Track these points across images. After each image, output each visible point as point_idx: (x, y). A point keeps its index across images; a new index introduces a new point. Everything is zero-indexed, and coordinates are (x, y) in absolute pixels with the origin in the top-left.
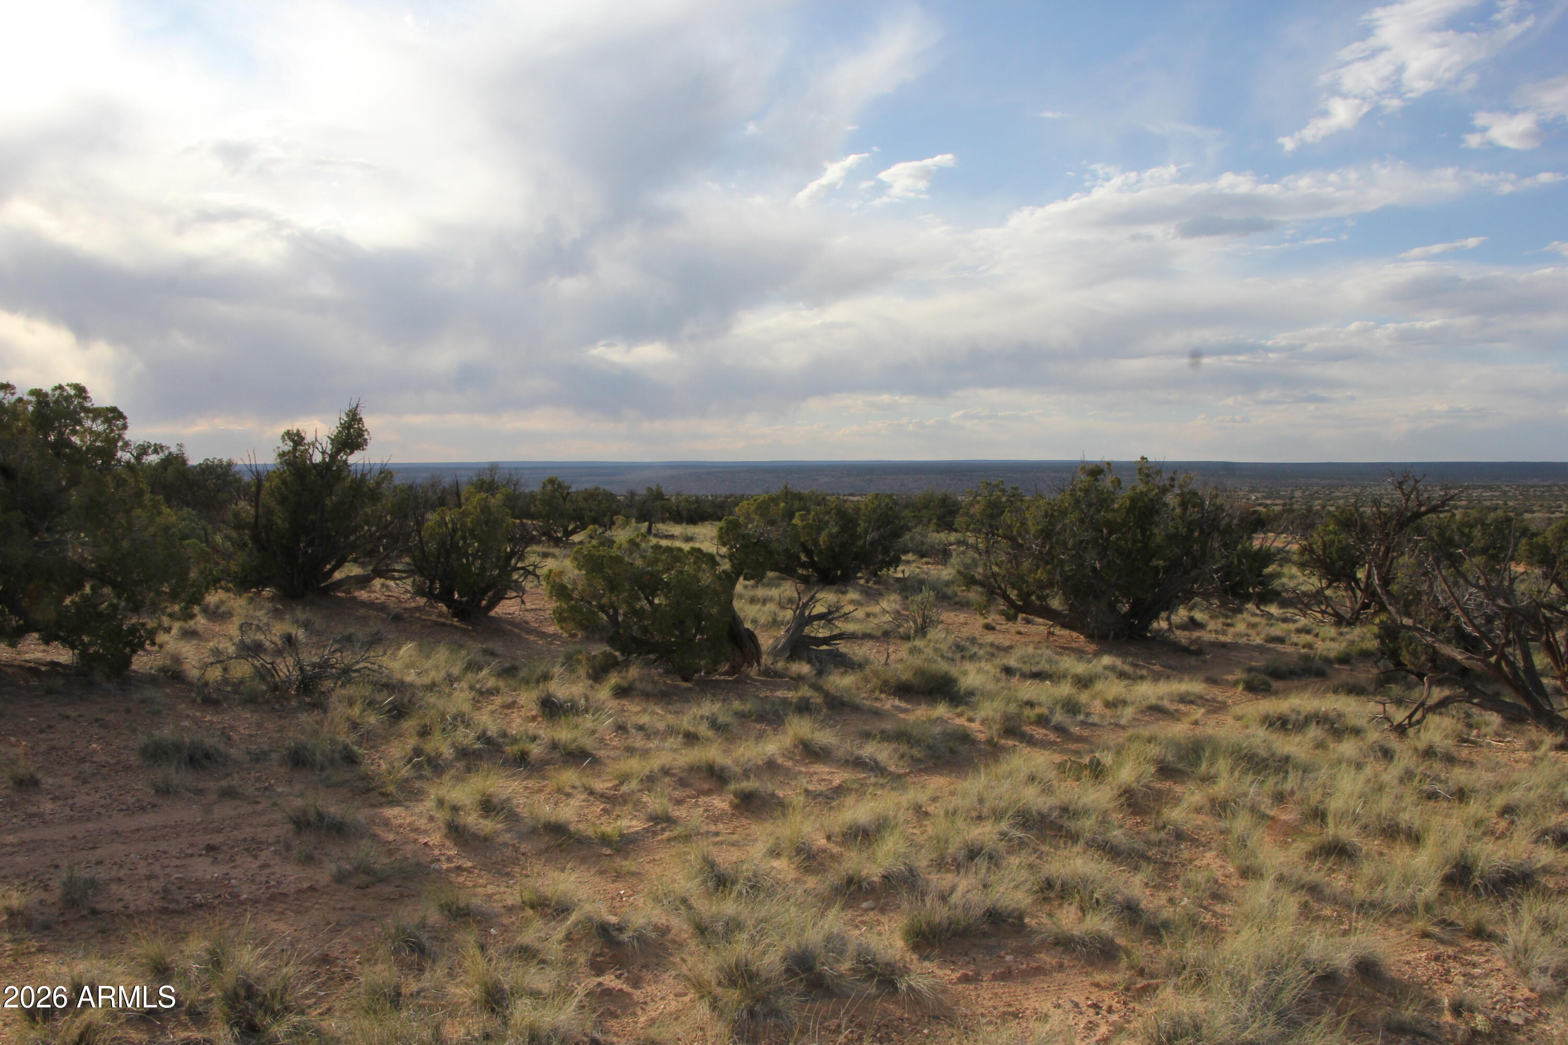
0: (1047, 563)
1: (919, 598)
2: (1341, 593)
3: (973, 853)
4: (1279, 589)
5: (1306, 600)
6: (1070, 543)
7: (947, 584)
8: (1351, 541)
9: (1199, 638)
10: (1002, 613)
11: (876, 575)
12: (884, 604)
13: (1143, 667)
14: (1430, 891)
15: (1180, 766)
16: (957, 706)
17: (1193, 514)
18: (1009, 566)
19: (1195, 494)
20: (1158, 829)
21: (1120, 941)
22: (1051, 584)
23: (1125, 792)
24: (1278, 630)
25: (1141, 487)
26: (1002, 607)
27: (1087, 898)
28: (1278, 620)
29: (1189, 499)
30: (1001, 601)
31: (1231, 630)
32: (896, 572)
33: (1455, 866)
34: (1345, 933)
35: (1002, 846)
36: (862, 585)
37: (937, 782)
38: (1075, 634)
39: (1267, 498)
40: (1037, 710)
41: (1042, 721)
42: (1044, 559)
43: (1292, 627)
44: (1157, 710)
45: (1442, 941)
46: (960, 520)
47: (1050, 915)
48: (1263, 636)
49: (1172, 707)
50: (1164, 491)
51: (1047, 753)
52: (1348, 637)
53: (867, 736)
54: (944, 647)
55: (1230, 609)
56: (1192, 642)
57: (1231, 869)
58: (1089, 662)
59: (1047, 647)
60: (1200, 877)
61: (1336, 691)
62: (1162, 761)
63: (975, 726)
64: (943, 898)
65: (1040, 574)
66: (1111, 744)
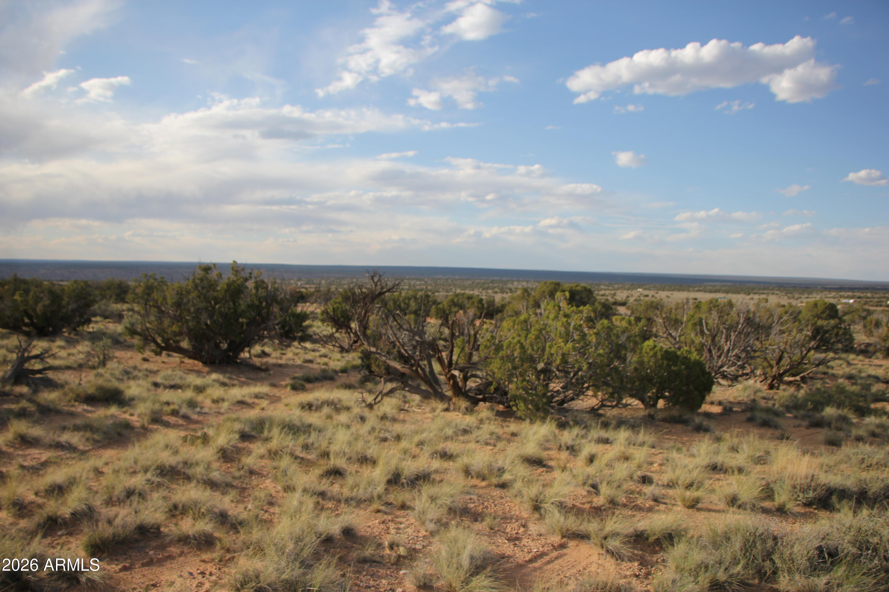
0: (179, 321)
1: (101, 343)
2: (344, 335)
3: (130, 493)
4: (312, 333)
5: (325, 339)
6: (192, 310)
7: (120, 335)
8: (348, 307)
9: (267, 362)
10: (153, 351)
11: (75, 330)
12: (80, 348)
13: (235, 379)
14: (380, 489)
15: (253, 433)
16: (123, 407)
17: (262, 293)
18: (156, 323)
19: (263, 282)
20: (239, 470)
21: (217, 534)
22: (180, 334)
23: (221, 450)
24: (309, 356)
25: (233, 278)
26: (154, 348)
27: (197, 512)
28: (310, 350)
29: (260, 285)
30: (152, 344)
31: (284, 357)
32: (88, 327)
33: (393, 475)
34: (337, 515)
35: (147, 487)
36: (67, 337)
37: (109, 453)
38: (196, 362)
39: (307, 284)
40: (172, 407)
41: (175, 413)
42: (178, 319)
43: (317, 354)
44: (242, 403)
45: (386, 513)
46: (129, 296)
47: (176, 525)
48: (302, 359)
49: (250, 401)
50: (246, 280)
51: (176, 431)
52: (347, 359)
53: (64, 429)
54: (117, 373)
55: (285, 346)
56: (262, 364)
57: (279, 488)
58: (204, 377)
59: (180, 370)
60: (262, 495)
61: (338, 387)
62: (243, 432)
63: (135, 418)
64: (110, 522)
65: (175, 328)
66: (215, 423)
